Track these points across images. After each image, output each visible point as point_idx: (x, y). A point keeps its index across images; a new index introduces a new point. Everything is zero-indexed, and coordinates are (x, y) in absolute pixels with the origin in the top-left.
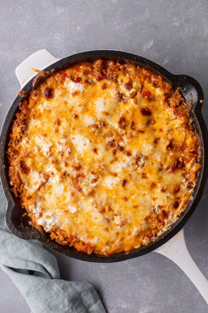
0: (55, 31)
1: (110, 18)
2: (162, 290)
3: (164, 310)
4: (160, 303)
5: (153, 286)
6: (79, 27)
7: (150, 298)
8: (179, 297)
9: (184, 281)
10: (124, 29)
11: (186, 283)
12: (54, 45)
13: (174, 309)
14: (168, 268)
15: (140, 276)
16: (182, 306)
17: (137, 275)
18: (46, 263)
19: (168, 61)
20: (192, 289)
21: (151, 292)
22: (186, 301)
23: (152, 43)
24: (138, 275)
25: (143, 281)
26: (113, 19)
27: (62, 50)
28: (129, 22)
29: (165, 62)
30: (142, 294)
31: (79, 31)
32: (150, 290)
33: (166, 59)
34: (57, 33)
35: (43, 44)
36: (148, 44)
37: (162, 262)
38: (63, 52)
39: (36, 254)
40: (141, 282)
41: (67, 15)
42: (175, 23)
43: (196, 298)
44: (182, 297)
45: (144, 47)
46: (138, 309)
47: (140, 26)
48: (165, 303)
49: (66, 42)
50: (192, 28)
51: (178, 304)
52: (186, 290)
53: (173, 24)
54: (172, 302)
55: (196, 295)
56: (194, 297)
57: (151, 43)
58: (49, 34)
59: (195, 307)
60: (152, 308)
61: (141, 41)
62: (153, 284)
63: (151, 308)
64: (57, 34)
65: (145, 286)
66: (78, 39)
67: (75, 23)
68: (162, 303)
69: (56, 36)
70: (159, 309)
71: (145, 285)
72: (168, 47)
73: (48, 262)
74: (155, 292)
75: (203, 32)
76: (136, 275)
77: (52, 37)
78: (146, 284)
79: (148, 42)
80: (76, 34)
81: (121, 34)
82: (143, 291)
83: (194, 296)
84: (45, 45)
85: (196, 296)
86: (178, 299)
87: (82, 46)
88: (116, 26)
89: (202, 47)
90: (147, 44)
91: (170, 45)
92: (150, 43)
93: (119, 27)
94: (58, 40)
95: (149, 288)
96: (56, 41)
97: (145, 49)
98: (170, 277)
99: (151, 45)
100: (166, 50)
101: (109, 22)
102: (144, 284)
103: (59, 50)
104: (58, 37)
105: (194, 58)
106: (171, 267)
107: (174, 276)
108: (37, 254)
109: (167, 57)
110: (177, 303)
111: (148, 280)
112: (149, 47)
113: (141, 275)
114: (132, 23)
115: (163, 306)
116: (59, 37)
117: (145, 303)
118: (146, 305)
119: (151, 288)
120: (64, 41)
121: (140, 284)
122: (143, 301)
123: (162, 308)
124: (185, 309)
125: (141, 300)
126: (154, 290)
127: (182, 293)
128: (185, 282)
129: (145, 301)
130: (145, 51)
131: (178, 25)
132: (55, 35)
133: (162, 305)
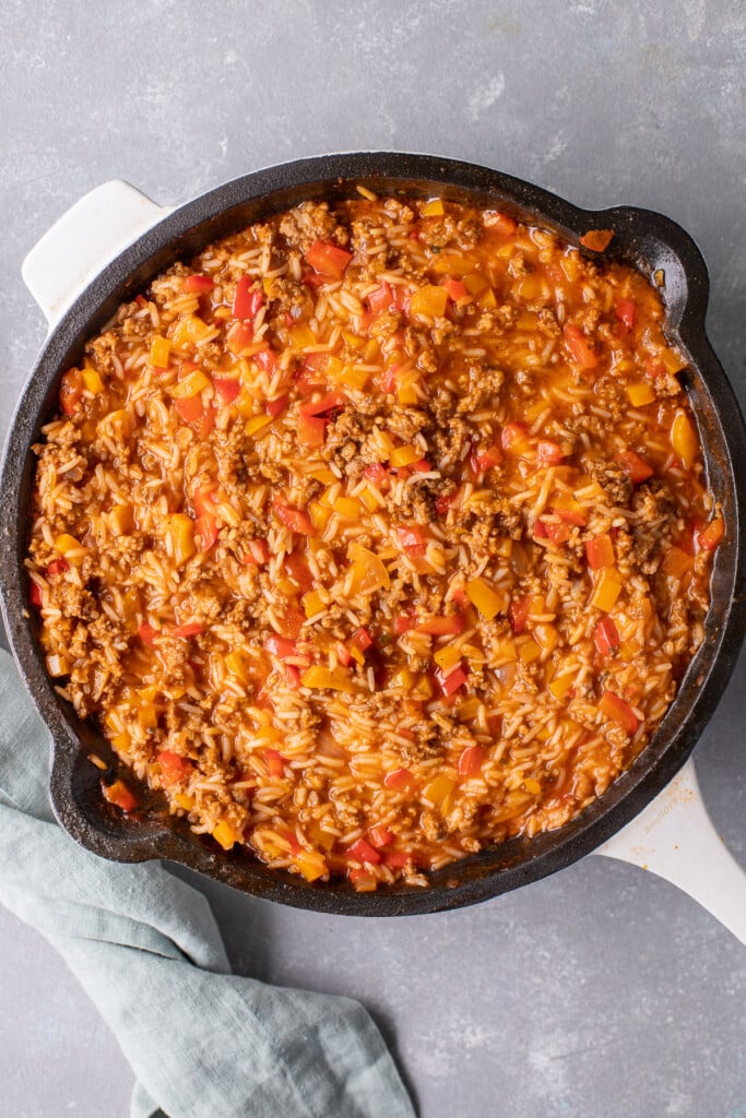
0: (149, 76)
1: (342, 11)
2: (608, 971)
3: (620, 1043)
4: (604, 1018)
5: (574, 962)
6: (231, 52)
7: (566, 1004)
8: (671, 992)
9: (684, 936)
10: (393, 46)
11: (692, 943)
12: (150, 127)
13: (658, 1036)
14: (624, 893)
15: (524, 926)
16: (684, 1024)
17: (512, 925)
18: (168, 920)
19: (565, 145)
20: (715, 961)
21: (570, 982)
22: (699, 1004)
23: (501, 86)
24: (516, 925)
25: (537, 945)
26: (351, 11)
27: (178, 142)
28: (413, 17)
29: (554, 149)
30: (538, 992)
31: (234, 68)
32: (565, 973)
33: (556, 139)
34: (154, 83)
35: (110, 125)
36: (486, 92)
37: (598, 871)
38: (181, 146)
39: (130, 890)
40: (528, 948)
41: (186, 15)
42: (580, 7)
43: (732, 992)
44: (681, 991)
45: (474, 101)
46: (527, 1044)
47: (454, 28)
48: (622, 1016)
49: (191, 111)
50: (642, 18)
51: (670, 1019)
52: (693, 966)
53: (572, 8)
54: (649, 1012)
55: (734, 980)
56: (725, 988)
57: (496, 88)
58: (128, 87)
59: (732, 1027)
60: (576, 1039)
61: (459, 83)
62: (572, 953)
63: (574, 1038)
64: (154, 87)
65: (545, 962)
66: (234, 95)
67: (215, 40)
68: (610, 1017)
69: (151, 94)
70: (603, 1041)
71: (544, 958)
72: (562, 96)
73: (174, 916)
74: (583, 982)
75: (683, 30)
76: (507, 925)
77: (138, 98)
78: (547, 955)
79: (486, 83)
80: (222, 80)
81: (384, 63)
82: (537, 980)
83: (727, 984)
84: (116, 130)
85: (733, 987)
86: (666, 1001)
87: (248, 120)
88: (364, 37)
89: (684, 83)
90: (483, 93)
91: (565, 87)
92: (492, 86)
93: (375, 39)
94: (161, 108)
95: (559, 967)
96: (154, 110)
97: (475, 112)
98: (633, 923)
99: (498, 93)
100: (554, 108)
101: (338, 26)
102: (540, 953)
103: (169, 141)
104: (159, 97)
105: (658, 128)
106: (633, 889)
107: (648, 919)
108: (133, 891)
109: (561, 133)
110: (666, 1017)
111: (555, 938)
112: (489, 102)
113: (525, 922)
114: (421, 21)
115: (615, 1030)
116: (163, 94)
117: (550, 1021)
118: (553, 1031)
119: (568, 968)
120: (181, 108)
121: (527, 953)
122: (542, 1015)
123: (610, 1037)
124: (697, 1035)
125: (534, 1013)
126: (580, 972)
127: (679, 979)
128: (688, 939)
129: (547, 1017)
130: (477, 118)
131: (592, 12)
132: (150, 90)
133: (612, 1025)
